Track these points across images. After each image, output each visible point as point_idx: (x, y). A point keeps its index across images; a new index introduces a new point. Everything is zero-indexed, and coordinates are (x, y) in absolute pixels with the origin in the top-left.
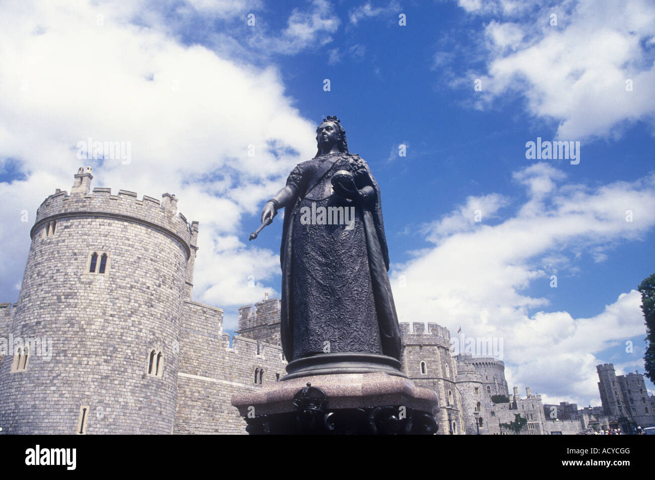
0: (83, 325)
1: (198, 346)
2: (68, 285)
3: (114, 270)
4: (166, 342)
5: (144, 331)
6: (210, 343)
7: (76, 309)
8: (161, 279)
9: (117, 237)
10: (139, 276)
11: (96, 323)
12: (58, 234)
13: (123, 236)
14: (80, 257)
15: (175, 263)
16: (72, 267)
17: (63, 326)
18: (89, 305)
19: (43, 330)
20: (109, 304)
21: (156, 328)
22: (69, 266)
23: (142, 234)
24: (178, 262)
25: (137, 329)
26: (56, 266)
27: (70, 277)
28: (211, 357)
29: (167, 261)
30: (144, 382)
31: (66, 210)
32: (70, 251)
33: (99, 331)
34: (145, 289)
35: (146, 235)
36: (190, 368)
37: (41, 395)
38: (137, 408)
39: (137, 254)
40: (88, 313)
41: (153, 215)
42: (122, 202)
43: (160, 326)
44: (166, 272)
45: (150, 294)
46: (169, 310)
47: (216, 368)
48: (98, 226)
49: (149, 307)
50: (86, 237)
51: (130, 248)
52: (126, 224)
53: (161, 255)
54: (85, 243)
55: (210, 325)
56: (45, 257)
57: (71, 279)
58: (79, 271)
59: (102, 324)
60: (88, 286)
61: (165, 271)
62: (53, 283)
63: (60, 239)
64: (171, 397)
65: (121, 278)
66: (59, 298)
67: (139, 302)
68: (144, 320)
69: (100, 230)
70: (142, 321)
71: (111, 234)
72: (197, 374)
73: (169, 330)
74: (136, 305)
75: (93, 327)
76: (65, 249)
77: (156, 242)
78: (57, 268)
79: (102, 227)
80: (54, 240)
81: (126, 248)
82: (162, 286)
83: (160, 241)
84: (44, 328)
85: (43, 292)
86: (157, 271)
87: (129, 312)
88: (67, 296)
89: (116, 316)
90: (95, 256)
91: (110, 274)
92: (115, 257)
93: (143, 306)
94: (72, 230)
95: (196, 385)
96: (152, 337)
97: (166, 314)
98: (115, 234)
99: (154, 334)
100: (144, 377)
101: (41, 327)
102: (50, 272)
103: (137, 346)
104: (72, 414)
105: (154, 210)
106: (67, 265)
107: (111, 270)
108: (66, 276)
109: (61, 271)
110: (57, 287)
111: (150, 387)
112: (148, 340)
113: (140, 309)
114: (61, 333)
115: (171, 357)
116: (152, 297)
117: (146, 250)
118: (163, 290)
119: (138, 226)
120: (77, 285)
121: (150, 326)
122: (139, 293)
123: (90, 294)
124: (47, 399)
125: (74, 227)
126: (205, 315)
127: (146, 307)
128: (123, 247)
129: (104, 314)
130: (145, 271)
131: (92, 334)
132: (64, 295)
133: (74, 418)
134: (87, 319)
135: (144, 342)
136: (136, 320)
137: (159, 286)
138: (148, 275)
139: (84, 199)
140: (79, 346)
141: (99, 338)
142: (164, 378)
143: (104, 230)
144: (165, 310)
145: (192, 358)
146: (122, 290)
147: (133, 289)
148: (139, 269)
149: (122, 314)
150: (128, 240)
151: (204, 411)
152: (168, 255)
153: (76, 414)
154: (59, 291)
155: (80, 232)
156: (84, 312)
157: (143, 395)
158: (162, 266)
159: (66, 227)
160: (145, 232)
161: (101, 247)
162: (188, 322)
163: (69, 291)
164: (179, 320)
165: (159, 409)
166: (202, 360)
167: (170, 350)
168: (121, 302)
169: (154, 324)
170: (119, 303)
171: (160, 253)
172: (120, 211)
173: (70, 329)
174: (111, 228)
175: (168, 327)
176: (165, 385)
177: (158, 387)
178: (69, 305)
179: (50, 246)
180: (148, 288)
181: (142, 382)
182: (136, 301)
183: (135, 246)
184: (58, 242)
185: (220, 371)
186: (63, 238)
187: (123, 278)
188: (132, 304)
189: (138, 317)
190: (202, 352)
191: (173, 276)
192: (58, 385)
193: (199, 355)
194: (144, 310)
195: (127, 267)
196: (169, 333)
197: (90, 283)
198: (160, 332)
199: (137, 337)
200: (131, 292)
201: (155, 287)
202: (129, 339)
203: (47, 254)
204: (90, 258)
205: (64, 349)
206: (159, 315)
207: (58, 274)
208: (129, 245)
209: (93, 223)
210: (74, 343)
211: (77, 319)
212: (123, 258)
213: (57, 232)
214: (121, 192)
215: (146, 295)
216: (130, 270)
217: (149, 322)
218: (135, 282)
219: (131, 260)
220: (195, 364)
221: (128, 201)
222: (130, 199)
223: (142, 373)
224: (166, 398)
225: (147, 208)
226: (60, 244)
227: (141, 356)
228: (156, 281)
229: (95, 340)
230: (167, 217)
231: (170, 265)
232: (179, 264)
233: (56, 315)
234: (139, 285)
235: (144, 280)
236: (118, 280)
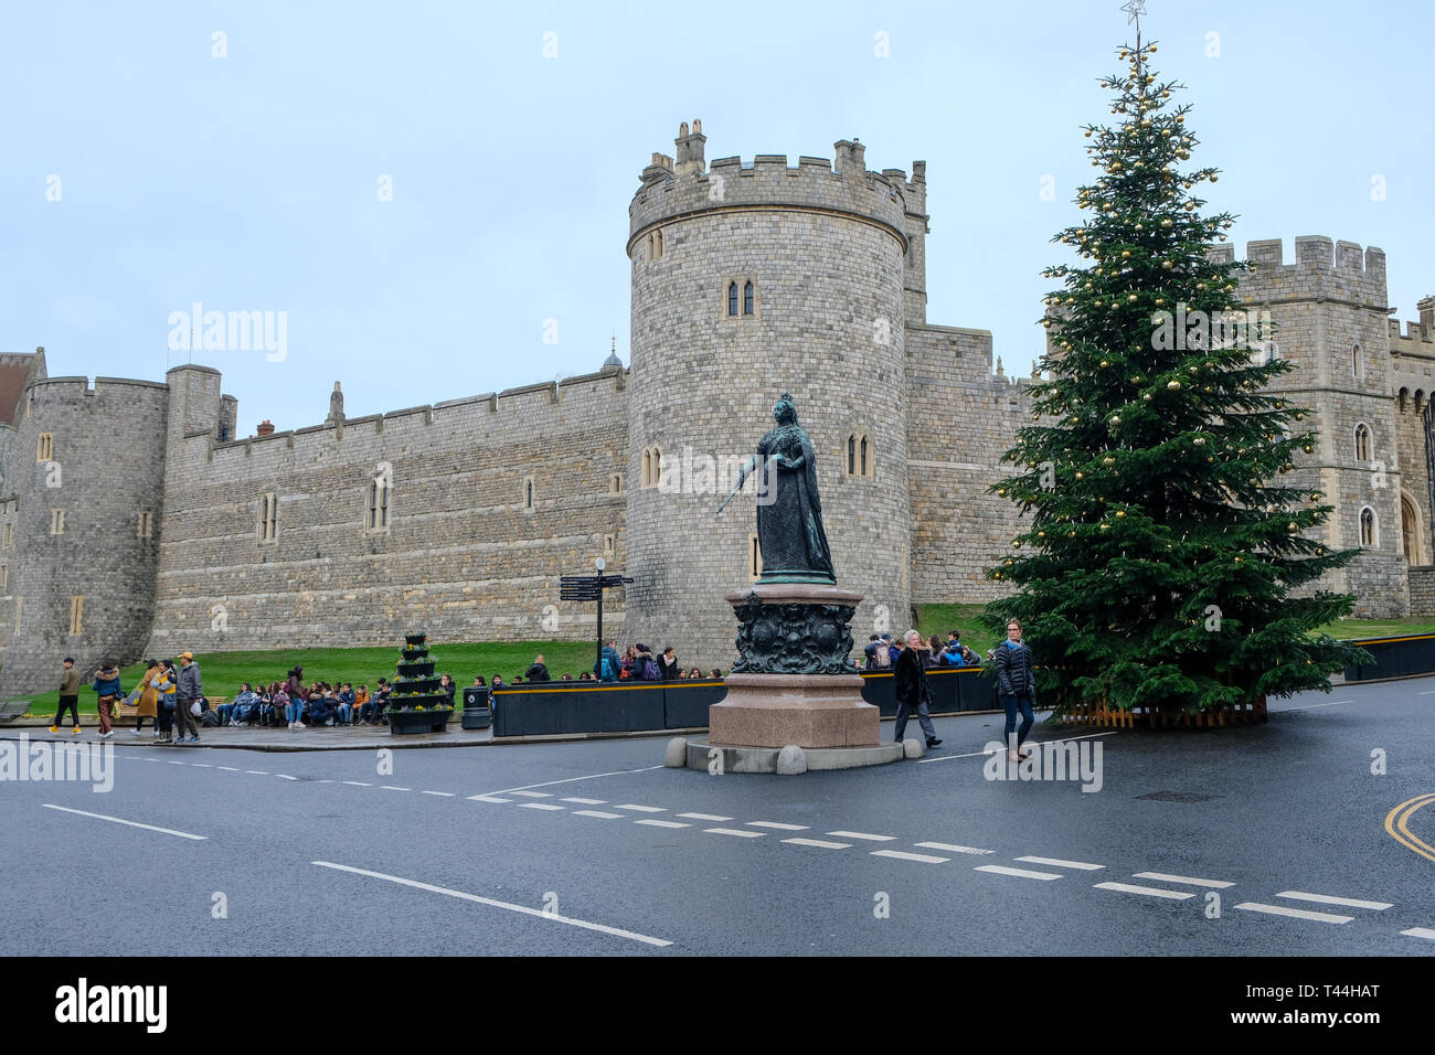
0: (732, 407)
1: (947, 408)
2: (699, 343)
3: (768, 307)
4: (875, 417)
5: (832, 404)
6: (971, 399)
7: (718, 381)
8: (851, 308)
9: (764, 247)
10: (811, 310)
11: (753, 401)
12: (669, 254)
13: (773, 241)
14: (710, 291)
15: (874, 271)
16: (700, 311)
17: (703, 411)
18: (737, 372)
19: (675, 420)
20: (768, 365)
21: (852, 395)
22: (695, 309)
23: (807, 232)
24: (880, 267)
25: (819, 403)
26: (676, 312)
27: (700, 328)
28: (974, 426)
29: (859, 272)
30: (843, 489)
31: (673, 209)
32: (693, 283)
33: (759, 414)
34: (825, 332)
35: (814, 232)
36: (934, 450)
37: (690, 522)
38: (837, 532)
39: (804, 271)
40: (738, 386)
41: (821, 191)
42: (763, 179)
43: (860, 391)
44: (859, 292)
45: (834, 338)
46: (874, 359)
47: (985, 444)
48: (730, 232)
49: (835, 362)
50: (713, 255)
51: (789, 263)
52: (775, 218)
53: (846, 264)
54: (713, 266)
55: (966, 366)
56: (656, 298)
57: (703, 332)
58: (712, 315)
59: (761, 402)
60: (729, 341)
61: (857, 290)
62: (676, 342)
63: (672, 263)
64: (896, 508)
65: (781, 318)
66: (689, 367)
67: (818, 356)
68: (832, 386)
69: (734, 238)
70: (827, 387)
71: (754, 242)
72: (949, 460)
73: (877, 395)
74: (814, 361)
75: (749, 408)
76: (684, 280)
77: (834, 241)
78: (676, 315)
79: (737, 232)
80: (664, 266)
81: (783, 263)
82: (855, 319)
83: (841, 237)
84: (676, 415)
85: (664, 358)
86: (843, 293)
87: (804, 376)
88: (701, 361)
89: (783, 385)
90: (733, 285)
91: (762, 315)
92: (767, 282)
93: (825, 362)
94: (689, 244)
95: (949, 479)
96: (847, 412)
97: (869, 368)
98: (760, 242)
99: (849, 408)
100: (841, 480)
101: (671, 415)
102: (668, 323)
103: (825, 431)
104: (738, 547)
105: (822, 182)
106: (691, 307)
107: (762, 307)
108: (694, 328)
109: (684, 319)
110: (683, 347)
111: (855, 497)
112: (842, 418)
113: (822, 367)
114: (701, 422)
115: (887, 440)
116: (840, 343)
117: (818, 259)
118: (857, 326)
119: (799, 219)
120: (713, 341)
121: (843, 394)
122: (816, 341)
123: (737, 354)
124: (699, 527)
125: (691, 238)
126: (955, 348)
127: (831, 362)
128: (776, 262)
129: (763, 383)
130: (820, 299)
131: (749, 420)
132: (695, 360)
133: (741, 552)
134: (737, 396)
135: (834, 422)
136: (817, 386)
137: (851, 321)
138: (827, 305)
139: (699, 185)
140: (731, 441)
141: (761, 425)
142: (877, 479)
143: (741, 237)
144: (866, 362)
145: (938, 432)
146: (786, 339)
147: (806, 335)
148: (809, 298)
149: (792, 380)
150: (784, 247)
151: (968, 525)
152: (859, 261)
153: (744, 547)
154: (687, 354)
155: (702, 247)
156: (731, 386)
157: (843, 511)
158: (851, 284)
159: (680, 241)
160: (809, 226)
161: (740, 268)
162: (923, 367)
163: (702, 352)
164: (896, 373)
165: (875, 530)
166: (957, 433)
167: (883, 430)
168: (787, 360)
169: (849, 390)
170: (785, 362)
171: (843, 259)
172: (761, 196)
173: (715, 415)
174: (752, 231)
175: (874, 389)
176: (880, 490)
177: (867, 494)
178: (706, 377)
179: (659, 277)
180: (831, 328)
181: (839, 490)
182: (812, 355)
183: (798, 257)
184: (671, 269)
185: (994, 450)
186: (677, 262)
187: (785, 319)
188: (805, 360)
189: (819, 381)
190: (955, 418)
191: (874, 297)
192: (711, 504)
193: (949, 424)
194: (829, 367)
195: (788, 297)
196: (878, 401)
197: (732, 335)
198: (860, 402)
199: (823, 416)
200: (803, 340)
201: (842, 323)
202: (809, 421)
203: (658, 291)
204: (725, 292)
205: (710, 448)
206: (855, 372)
207: (681, 325)
208: (787, 257)
209: (721, 227)
210: (723, 437)
211: (722, 397)
212: (781, 283)
213: (667, 251)
214: (759, 159)
215: (829, 342)
216: (794, 302)
217: (839, 388)
218: (806, 321)
219: (794, 283)
220: (942, 441)
221: (773, 174)
222: (776, 169)
223: (837, 474)
224: (885, 511)
225: (807, 180)
226: (674, 273)
227: (833, 447)
228: (841, 313)
229: (755, 429)
230: (849, 188)
231: (866, 278)
232: (884, 270)
233: (689, 395)
234: (813, 326)
235: (821, 316)
236: (777, 324)
